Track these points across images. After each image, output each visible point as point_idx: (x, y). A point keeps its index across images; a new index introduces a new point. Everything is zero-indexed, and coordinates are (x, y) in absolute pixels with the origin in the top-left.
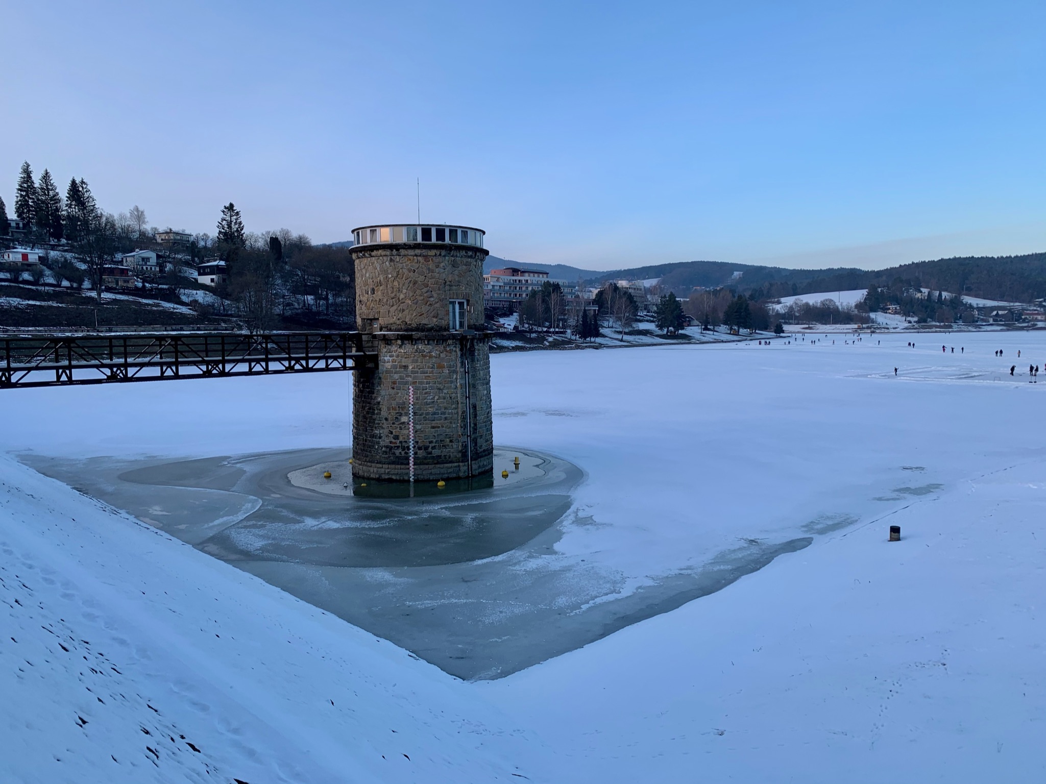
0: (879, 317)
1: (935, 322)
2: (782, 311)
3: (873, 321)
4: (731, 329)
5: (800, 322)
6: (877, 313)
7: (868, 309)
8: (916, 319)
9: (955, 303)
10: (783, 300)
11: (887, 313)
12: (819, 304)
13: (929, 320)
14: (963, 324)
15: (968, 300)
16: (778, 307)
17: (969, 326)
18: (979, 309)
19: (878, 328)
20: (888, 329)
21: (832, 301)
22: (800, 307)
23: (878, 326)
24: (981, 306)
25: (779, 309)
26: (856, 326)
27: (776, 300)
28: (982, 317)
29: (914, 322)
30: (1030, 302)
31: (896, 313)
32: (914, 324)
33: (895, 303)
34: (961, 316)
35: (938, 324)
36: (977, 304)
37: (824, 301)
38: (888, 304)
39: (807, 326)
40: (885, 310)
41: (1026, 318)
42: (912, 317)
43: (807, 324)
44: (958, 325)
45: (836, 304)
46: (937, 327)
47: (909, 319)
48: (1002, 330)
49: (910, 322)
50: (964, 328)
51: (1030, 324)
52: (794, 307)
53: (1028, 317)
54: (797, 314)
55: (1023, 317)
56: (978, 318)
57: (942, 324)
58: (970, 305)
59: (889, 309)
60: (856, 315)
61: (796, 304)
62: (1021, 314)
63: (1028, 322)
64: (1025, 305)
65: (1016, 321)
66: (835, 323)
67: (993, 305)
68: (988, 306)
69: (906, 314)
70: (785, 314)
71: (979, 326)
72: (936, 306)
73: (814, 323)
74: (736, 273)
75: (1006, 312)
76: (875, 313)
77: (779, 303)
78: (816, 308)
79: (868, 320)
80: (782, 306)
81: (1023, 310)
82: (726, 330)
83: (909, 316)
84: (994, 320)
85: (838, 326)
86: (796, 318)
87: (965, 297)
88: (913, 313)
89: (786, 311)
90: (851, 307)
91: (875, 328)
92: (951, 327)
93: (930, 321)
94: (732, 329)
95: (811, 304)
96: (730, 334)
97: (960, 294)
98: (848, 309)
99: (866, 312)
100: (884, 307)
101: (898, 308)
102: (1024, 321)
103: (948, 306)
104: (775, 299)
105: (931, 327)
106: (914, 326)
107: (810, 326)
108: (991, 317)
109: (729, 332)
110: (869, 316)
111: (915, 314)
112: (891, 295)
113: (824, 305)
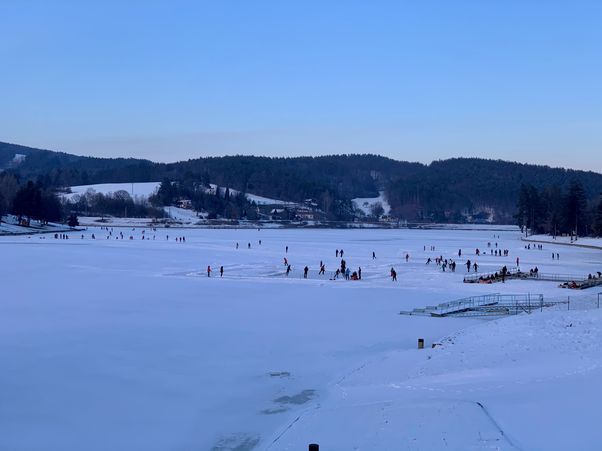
0: (172, 211)
1: (224, 218)
2: (74, 202)
3: (167, 216)
4: (20, 220)
5: (93, 214)
6: (170, 207)
7: (162, 203)
8: (206, 214)
9: (241, 200)
10: (73, 189)
11: (179, 207)
12: (113, 195)
13: (218, 215)
14: (247, 220)
15: (252, 198)
16: (69, 197)
17: (253, 222)
18: (261, 207)
19: (172, 223)
20: (181, 223)
21: (126, 192)
22: (93, 197)
23: (172, 221)
24: (262, 203)
25: (70, 199)
26: (150, 220)
27: (66, 188)
28: (263, 215)
29: (206, 217)
30: (301, 202)
31: (188, 207)
32: (205, 219)
33: (187, 197)
34: (245, 212)
35: (226, 220)
36: (259, 202)
37: (118, 192)
38: (181, 198)
39: (101, 218)
40: (178, 204)
41: (299, 217)
42: (203, 212)
43: (101, 217)
44: (244, 222)
45: (130, 196)
46: (225, 223)
47: (200, 214)
48: (280, 228)
49: (201, 218)
50: (249, 225)
51: (302, 222)
52: (86, 197)
53: (300, 215)
54: (90, 205)
55: (296, 216)
56: (260, 215)
57: (230, 220)
58: (254, 202)
59: (182, 203)
60: (150, 208)
61: (89, 194)
62: (295, 213)
63: (301, 221)
64: (297, 204)
65: (290, 220)
66: (129, 216)
67: (272, 204)
68: (268, 204)
69: (198, 209)
70: (76, 205)
71: (261, 224)
72: (225, 202)
73: (108, 215)
74: (18, 156)
75: (283, 210)
76: (169, 207)
77: (69, 192)
78: (110, 199)
79: (162, 214)
80: (74, 196)
81: (296, 209)
82: (14, 220)
83: (200, 212)
84: (274, 218)
85: (133, 219)
86: (89, 209)
87: (249, 194)
88: (204, 208)
89: (78, 201)
90: (145, 200)
91: (169, 223)
92: (237, 223)
93: (219, 217)
94: (22, 219)
95: (105, 194)
96: (19, 225)
97: (244, 191)
98: (142, 201)
99: (161, 206)
100: (177, 201)
101: (190, 203)
102: (297, 219)
103: (234, 202)
104: (64, 187)
105: (220, 223)
106: (205, 221)
107: (104, 218)
108: (270, 214)
109: (18, 223)
110: (163, 211)
111: (205, 210)
112: (183, 189)
113: (117, 196)
